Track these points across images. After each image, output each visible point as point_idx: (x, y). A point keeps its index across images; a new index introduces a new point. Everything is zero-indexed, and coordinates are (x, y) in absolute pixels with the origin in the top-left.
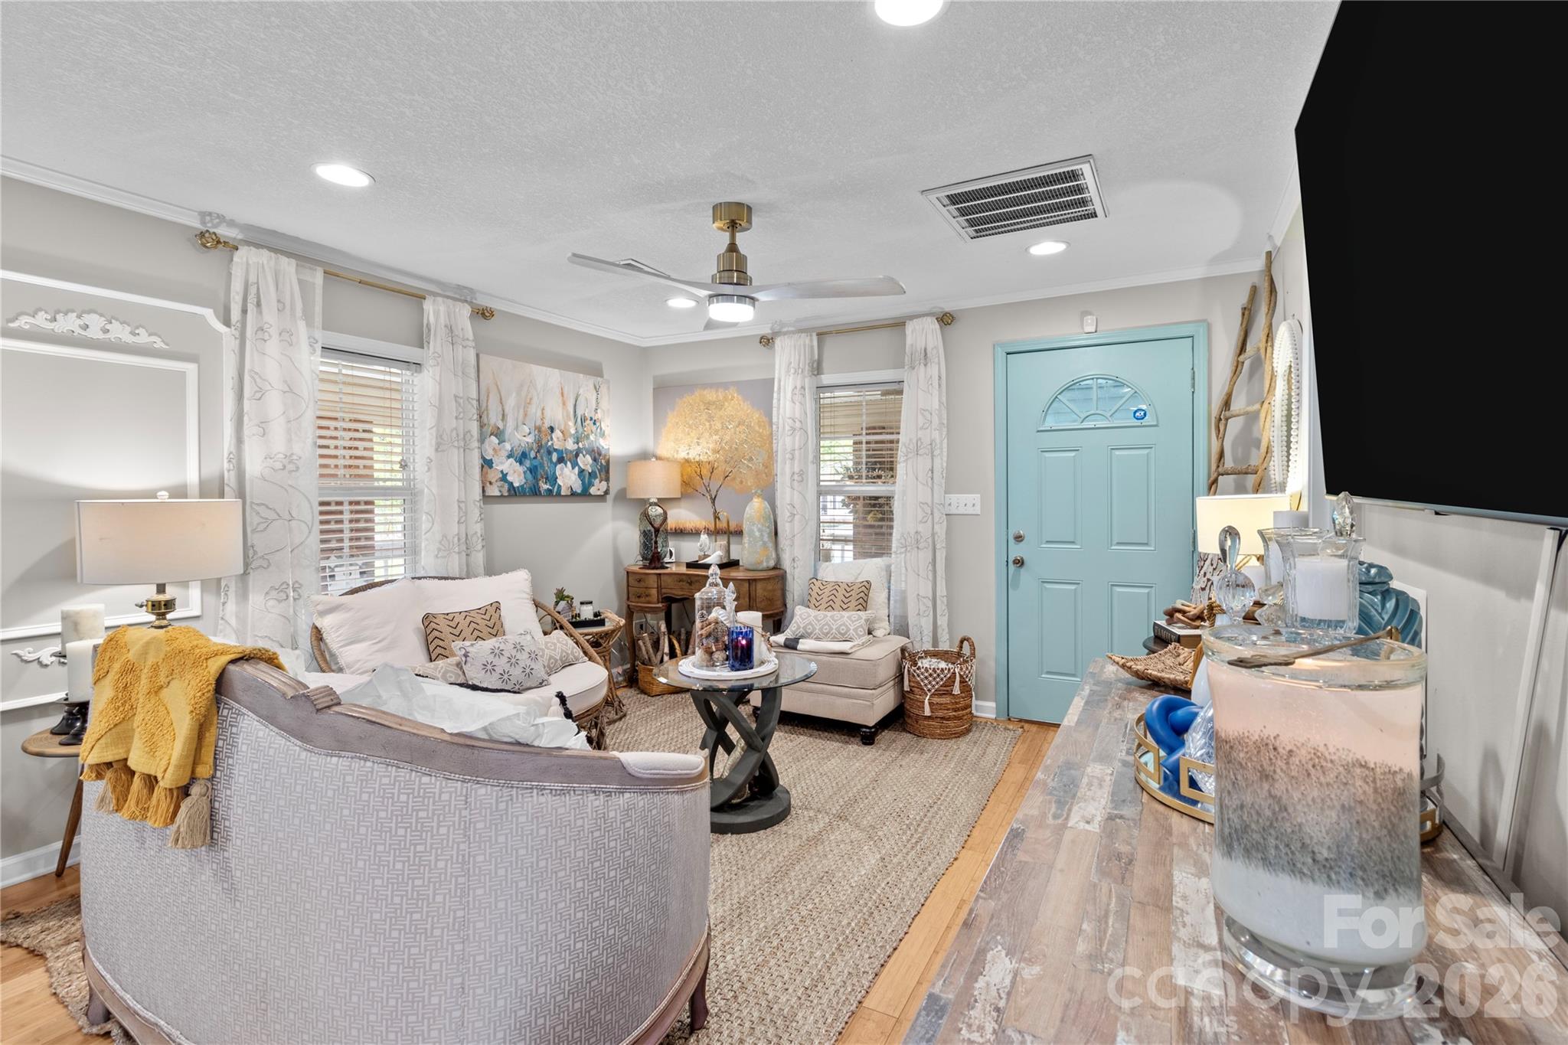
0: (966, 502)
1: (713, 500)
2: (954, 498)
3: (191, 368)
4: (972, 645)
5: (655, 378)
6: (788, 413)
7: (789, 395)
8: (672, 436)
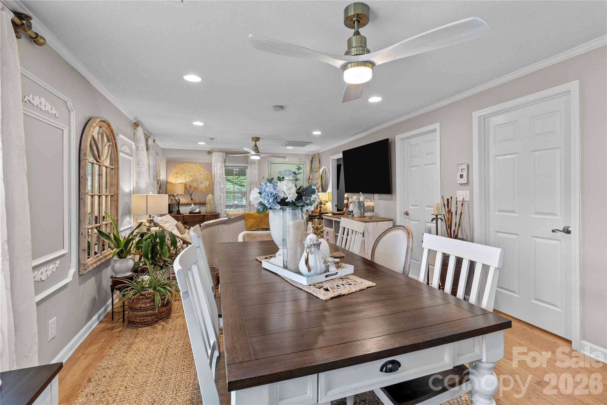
1: (191, 195)
3: (132, 159)
5: (167, 158)
6: (218, 172)
7: (219, 168)
8: (175, 176)
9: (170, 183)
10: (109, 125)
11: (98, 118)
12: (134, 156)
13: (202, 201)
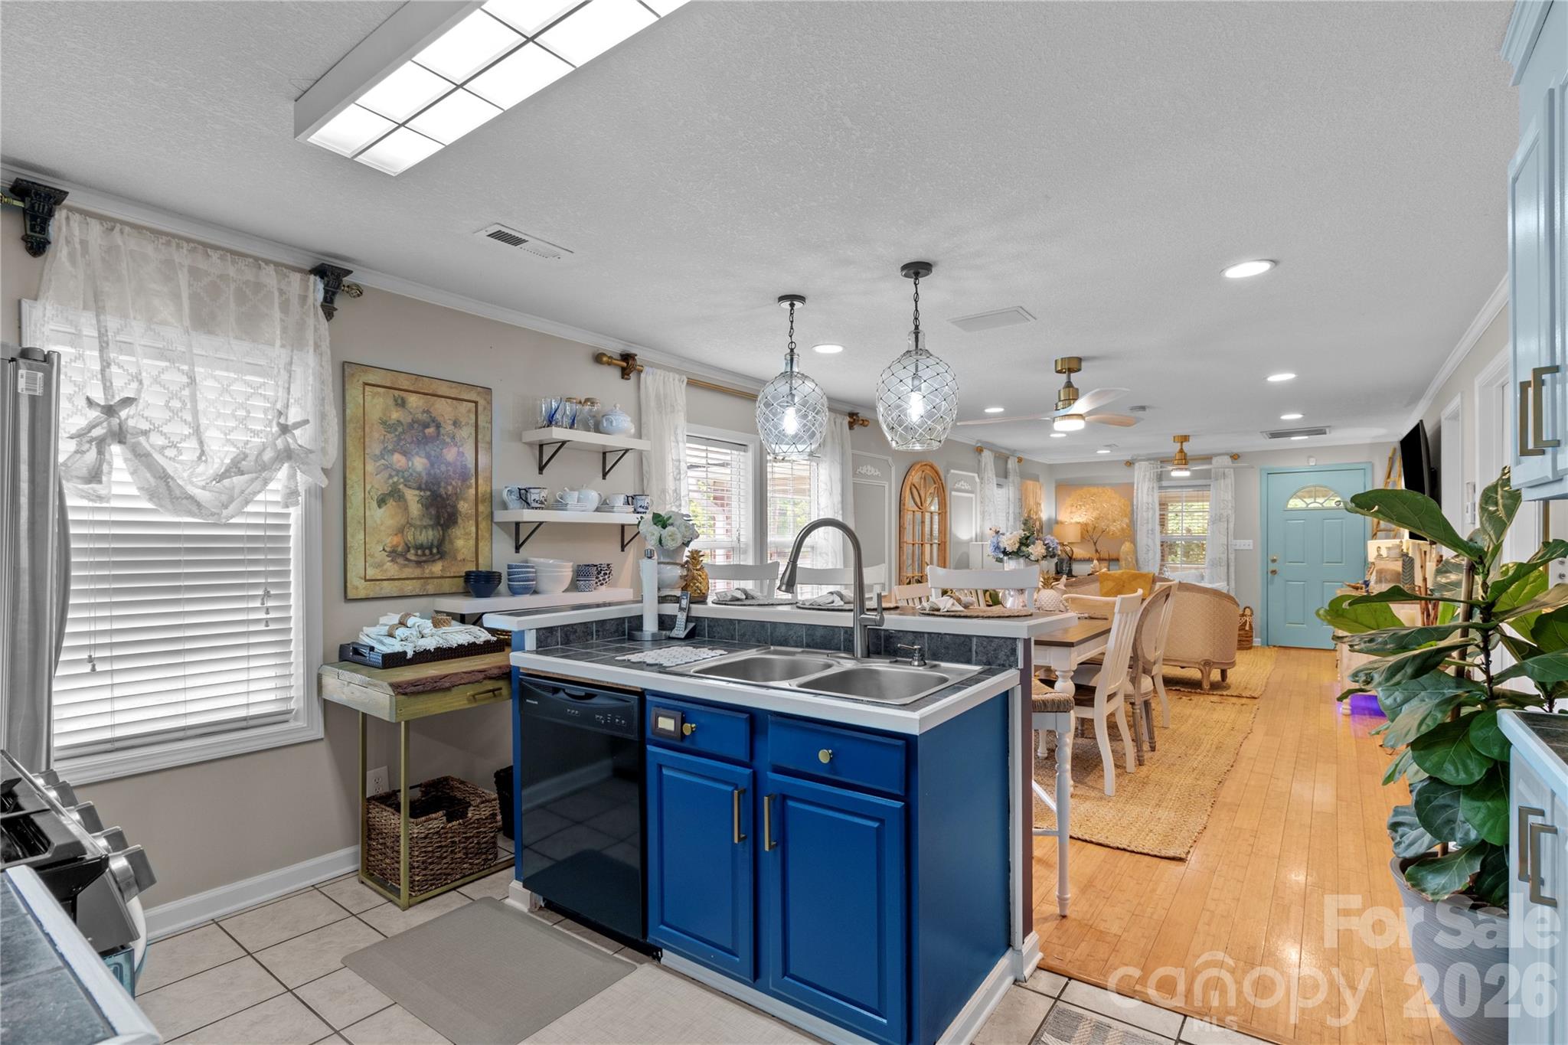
0: (1246, 544)
1: (1095, 544)
2: (1238, 541)
3: (973, 496)
4: (1251, 610)
5: (1056, 482)
6: (1145, 500)
7: (1145, 491)
8: (1069, 511)
9: (1062, 523)
11: (918, 463)
12: (978, 491)
13: (1114, 555)
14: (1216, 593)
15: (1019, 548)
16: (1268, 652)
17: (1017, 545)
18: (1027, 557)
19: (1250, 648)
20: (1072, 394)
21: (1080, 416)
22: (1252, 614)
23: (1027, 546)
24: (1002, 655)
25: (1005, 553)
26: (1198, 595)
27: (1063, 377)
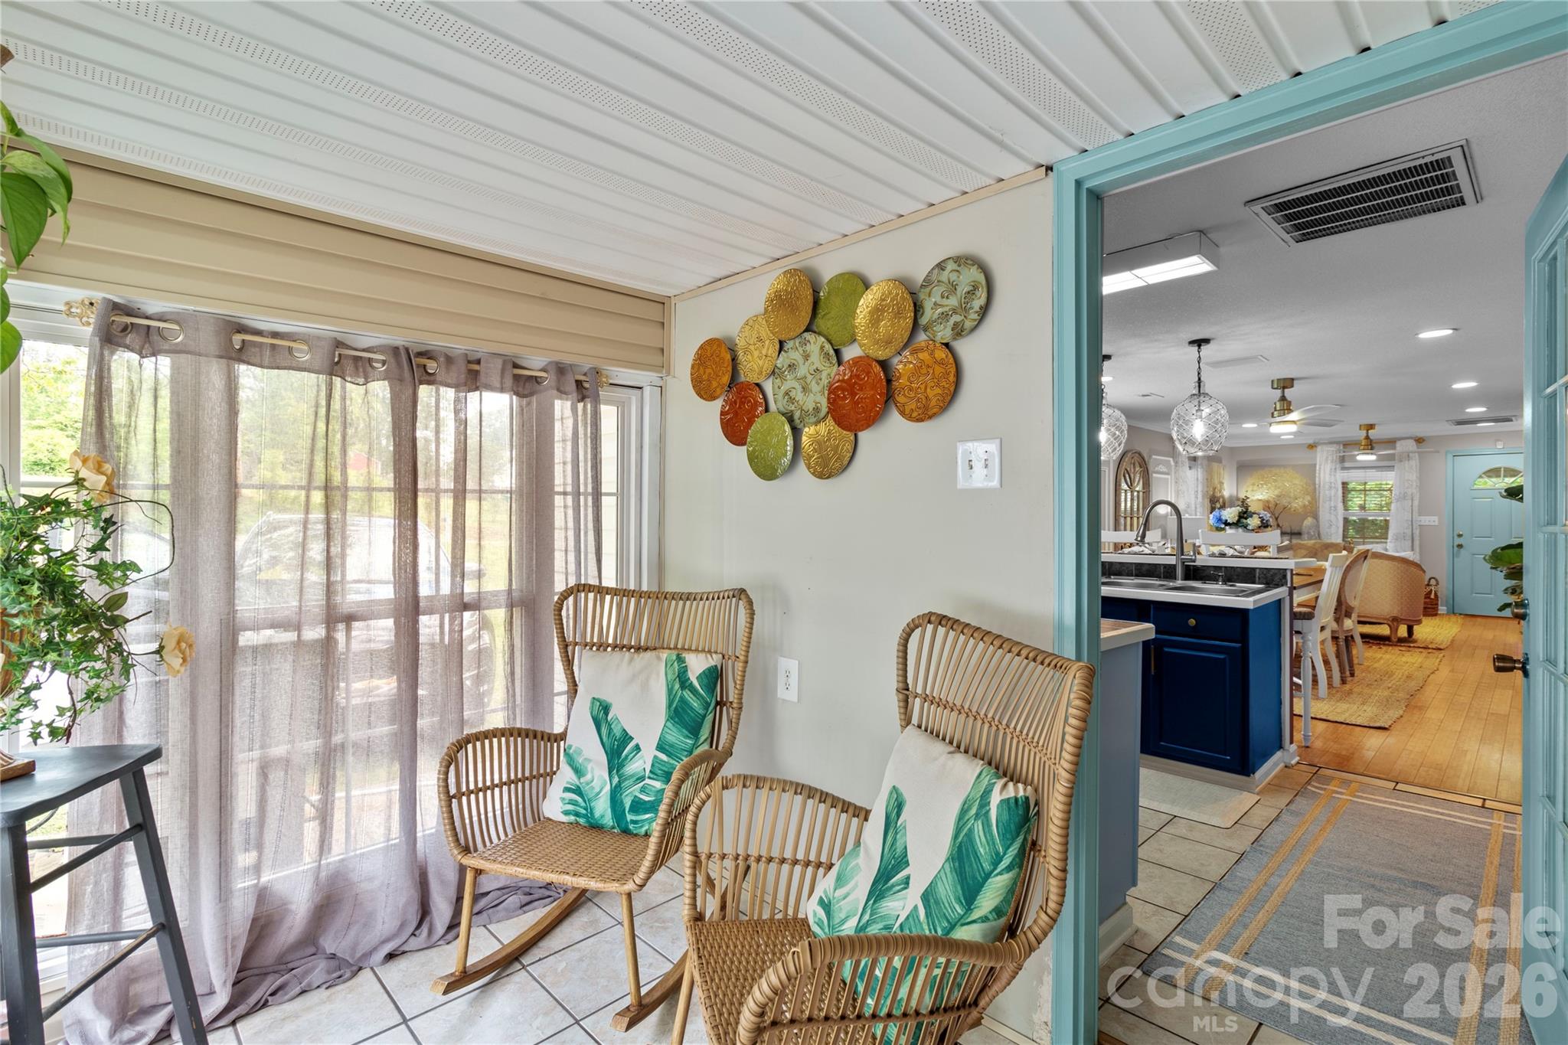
0: (1432, 520)
1: (1276, 520)
2: (1422, 518)
3: (1169, 477)
4: (1437, 580)
5: (1238, 462)
6: (1327, 479)
7: (1328, 471)
8: (1250, 489)
10: (1140, 454)
11: (1129, 451)
14: (1404, 561)
15: (1238, 521)
16: (1453, 618)
17: (1237, 518)
18: (1245, 527)
19: (1436, 615)
20: (1286, 406)
21: (1294, 422)
22: (1437, 584)
23: (1246, 519)
24: (1277, 579)
25: (1226, 523)
26: (1386, 562)
27: (1279, 392)
